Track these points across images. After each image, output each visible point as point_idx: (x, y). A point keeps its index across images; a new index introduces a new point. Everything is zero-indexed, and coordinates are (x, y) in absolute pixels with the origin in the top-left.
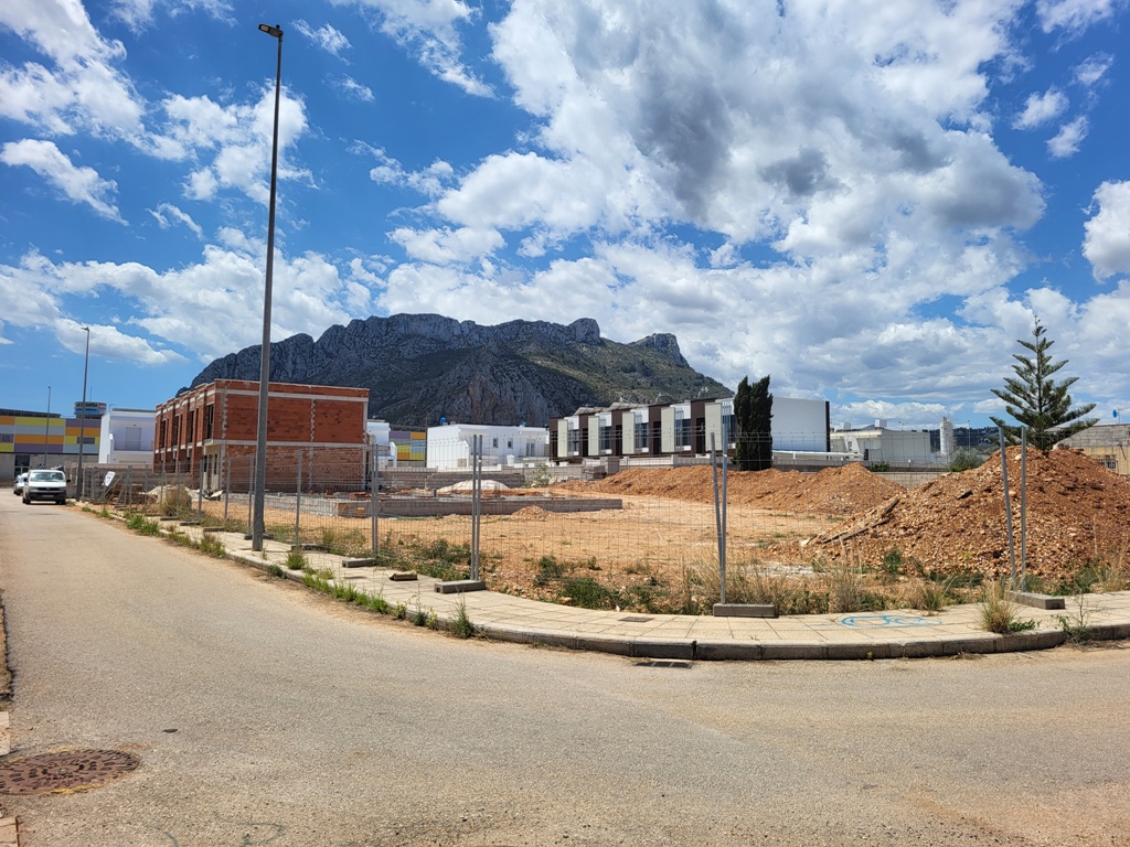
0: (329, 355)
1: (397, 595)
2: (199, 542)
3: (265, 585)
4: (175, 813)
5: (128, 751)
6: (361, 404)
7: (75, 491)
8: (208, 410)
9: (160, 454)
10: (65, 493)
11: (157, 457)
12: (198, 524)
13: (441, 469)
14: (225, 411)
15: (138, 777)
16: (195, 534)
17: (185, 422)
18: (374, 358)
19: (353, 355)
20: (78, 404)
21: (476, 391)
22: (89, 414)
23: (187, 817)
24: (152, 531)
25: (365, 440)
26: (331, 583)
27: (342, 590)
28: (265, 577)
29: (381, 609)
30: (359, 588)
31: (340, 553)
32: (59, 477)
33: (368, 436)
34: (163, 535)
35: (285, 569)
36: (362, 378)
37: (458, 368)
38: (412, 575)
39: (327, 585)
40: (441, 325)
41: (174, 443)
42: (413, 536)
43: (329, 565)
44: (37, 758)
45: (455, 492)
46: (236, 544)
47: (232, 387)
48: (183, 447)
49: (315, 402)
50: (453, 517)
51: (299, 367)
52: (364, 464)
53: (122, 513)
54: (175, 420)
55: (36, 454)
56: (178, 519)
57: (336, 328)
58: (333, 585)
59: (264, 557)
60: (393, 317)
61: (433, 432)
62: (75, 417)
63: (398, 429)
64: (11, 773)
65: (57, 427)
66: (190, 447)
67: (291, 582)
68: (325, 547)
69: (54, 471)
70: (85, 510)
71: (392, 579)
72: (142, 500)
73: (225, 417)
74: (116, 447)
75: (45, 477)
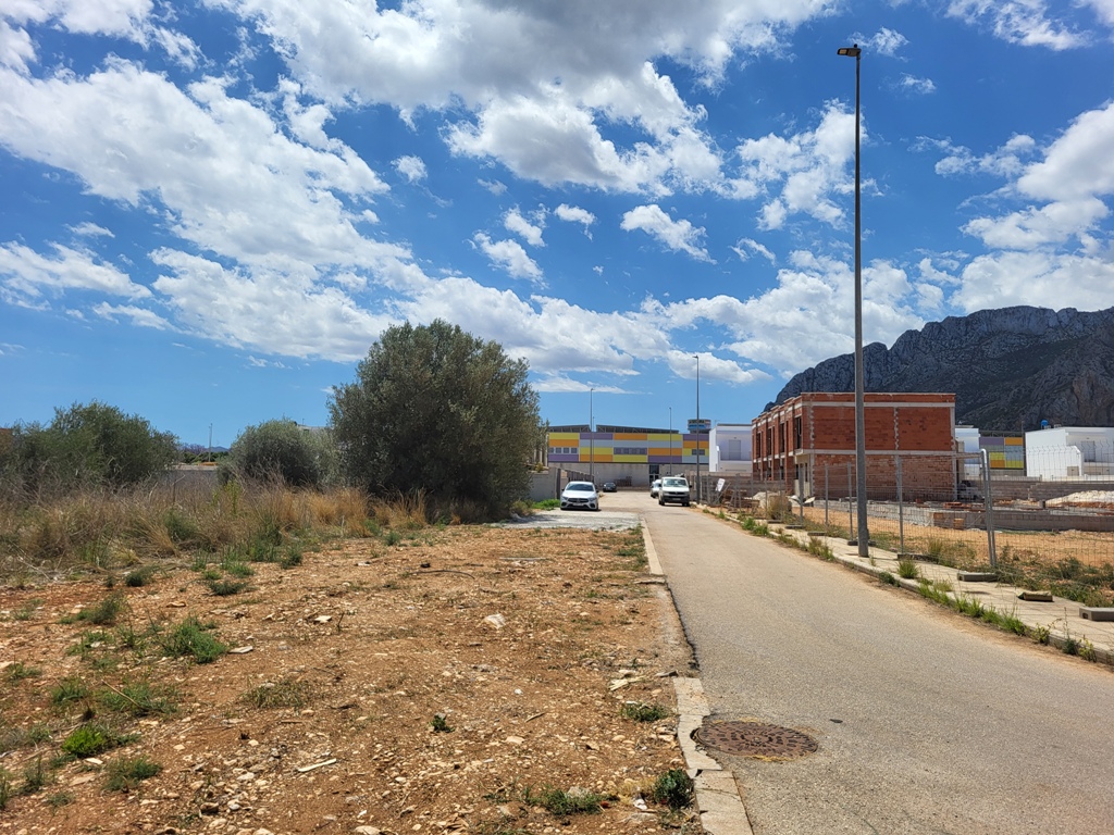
0: (904, 362)
1: (1034, 617)
2: (807, 545)
3: (879, 591)
4: (865, 801)
5: (805, 732)
6: (947, 409)
7: (696, 495)
8: (797, 422)
9: (757, 464)
10: (688, 497)
11: (755, 466)
12: (801, 528)
13: (1047, 478)
14: (812, 423)
15: (820, 759)
16: (802, 537)
17: (777, 434)
18: (953, 361)
19: (930, 359)
20: (690, 421)
21: (1082, 388)
22: (699, 430)
23: (878, 808)
24: (763, 532)
25: (953, 447)
26: (950, 595)
27: (966, 605)
28: (877, 584)
29: (1017, 630)
30: (985, 603)
31: (951, 565)
32: (683, 483)
33: (957, 443)
34: (773, 537)
35: (896, 576)
36: (942, 382)
37: (1057, 362)
38: (1045, 596)
39: (946, 598)
40: (1032, 318)
41: (769, 454)
42: (1030, 553)
43: (946, 577)
44: (733, 723)
45: (1069, 504)
46: (841, 548)
47: (817, 400)
48: (777, 457)
49: (898, 409)
50: (1072, 532)
51: (874, 376)
52: (955, 473)
53: (736, 516)
54: (769, 432)
55: (663, 464)
56: (782, 523)
57: (911, 334)
58: (954, 598)
59: (873, 564)
60: (973, 315)
61: (1032, 438)
62: (689, 432)
63: (988, 435)
64: (717, 732)
65: (677, 441)
66: (783, 457)
67: (905, 590)
68: (932, 559)
69: (678, 478)
70: (705, 511)
71: (1021, 598)
72: (749, 505)
73: (812, 428)
74: (722, 458)
75: (672, 483)
